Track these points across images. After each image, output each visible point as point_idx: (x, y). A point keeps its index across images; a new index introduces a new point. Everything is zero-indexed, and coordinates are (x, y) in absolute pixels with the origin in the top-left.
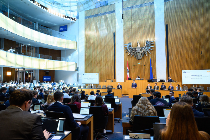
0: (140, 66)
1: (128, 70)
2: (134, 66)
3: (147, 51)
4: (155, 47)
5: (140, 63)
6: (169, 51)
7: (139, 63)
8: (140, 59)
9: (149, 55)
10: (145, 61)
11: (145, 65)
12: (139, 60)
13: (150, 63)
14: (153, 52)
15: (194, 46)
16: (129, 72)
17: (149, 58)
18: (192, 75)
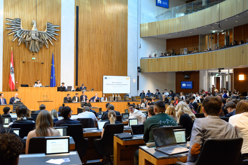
0: (35, 63)
1: (13, 69)
2: (23, 62)
3: (48, 40)
4: (60, 36)
5: (34, 59)
6: (79, 46)
7: (33, 58)
9: (51, 47)
10: (44, 56)
11: (43, 63)
14: (56, 43)
15: (106, 44)
16: (14, 72)
17: (50, 52)
18: (113, 82)
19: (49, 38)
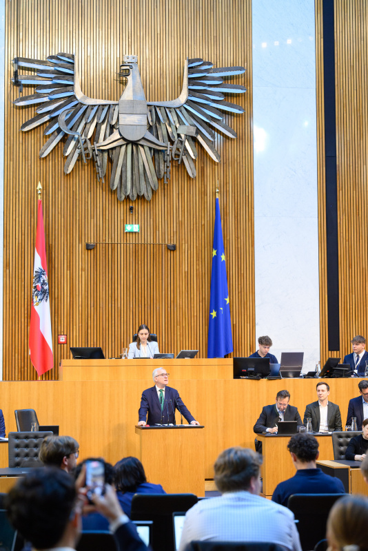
0: (138, 250)
1: (45, 278)
2: (89, 248)
3: (194, 139)
5: (135, 228)
6: (342, 159)
7: (129, 228)
8: (141, 198)
9: (208, 170)
10: (179, 214)
11: (172, 249)
12: (134, 202)
13: (209, 231)
14: (231, 150)
17: (203, 193)
19: (198, 132)
